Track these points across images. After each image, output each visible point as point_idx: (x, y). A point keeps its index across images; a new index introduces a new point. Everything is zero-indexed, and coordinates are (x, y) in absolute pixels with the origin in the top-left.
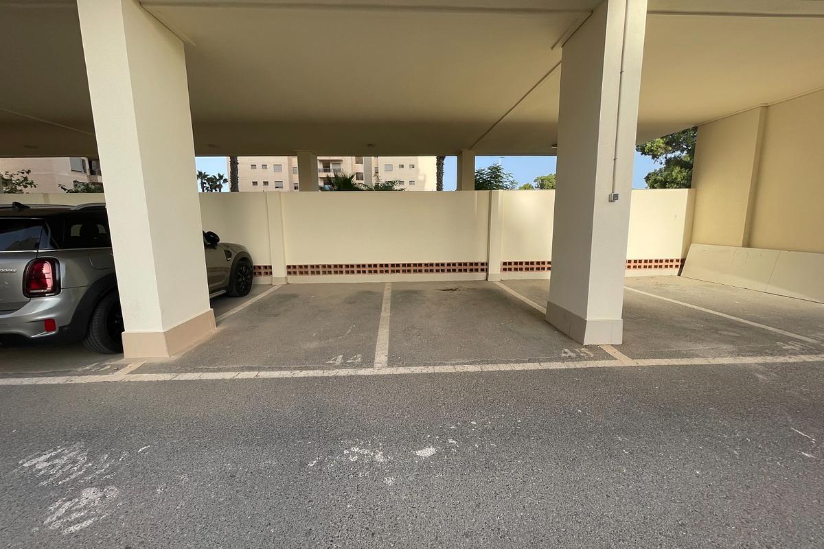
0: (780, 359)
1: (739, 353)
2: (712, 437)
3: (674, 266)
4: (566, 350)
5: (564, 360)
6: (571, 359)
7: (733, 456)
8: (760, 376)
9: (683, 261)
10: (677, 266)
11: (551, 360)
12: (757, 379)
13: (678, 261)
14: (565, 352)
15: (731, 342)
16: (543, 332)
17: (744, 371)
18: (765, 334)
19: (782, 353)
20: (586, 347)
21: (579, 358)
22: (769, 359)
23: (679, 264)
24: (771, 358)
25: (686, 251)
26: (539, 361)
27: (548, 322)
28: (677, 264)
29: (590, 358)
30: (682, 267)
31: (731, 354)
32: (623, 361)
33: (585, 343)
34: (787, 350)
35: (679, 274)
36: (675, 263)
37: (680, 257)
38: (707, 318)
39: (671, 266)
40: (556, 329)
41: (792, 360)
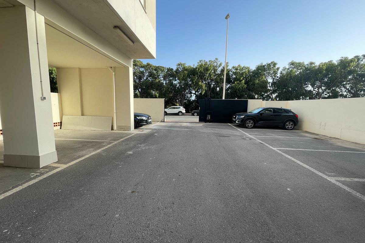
0: (105, 148)
1: (95, 150)
2: (103, 174)
3: (58, 125)
4: (32, 174)
5: (34, 178)
6: (37, 176)
7: (109, 175)
8: (103, 154)
9: (61, 123)
10: (59, 125)
11: (27, 181)
12: (103, 155)
13: (59, 123)
14: (32, 175)
15: (92, 148)
16: (8, 171)
17: (99, 155)
18: (98, 142)
19: (104, 146)
20: (42, 168)
21: (42, 174)
22: (103, 149)
23: (60, 124)
24: (102, 148)
25: (61, 119)
26: (21, 185)
27: (7, 166)
28: (59, 124)
29: (47, 172)
30: (61, 125)
31: (93, 151)
32: (63, 167)
33: (41, 167)
34: (105, 145)
35: (61, 128)
36: (58, 124)
37: (59, 122)
38: (81, 142)
39: (57, 126)
40: (17, 168)
41: (107, 147)
